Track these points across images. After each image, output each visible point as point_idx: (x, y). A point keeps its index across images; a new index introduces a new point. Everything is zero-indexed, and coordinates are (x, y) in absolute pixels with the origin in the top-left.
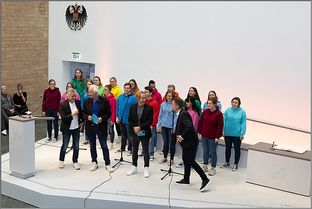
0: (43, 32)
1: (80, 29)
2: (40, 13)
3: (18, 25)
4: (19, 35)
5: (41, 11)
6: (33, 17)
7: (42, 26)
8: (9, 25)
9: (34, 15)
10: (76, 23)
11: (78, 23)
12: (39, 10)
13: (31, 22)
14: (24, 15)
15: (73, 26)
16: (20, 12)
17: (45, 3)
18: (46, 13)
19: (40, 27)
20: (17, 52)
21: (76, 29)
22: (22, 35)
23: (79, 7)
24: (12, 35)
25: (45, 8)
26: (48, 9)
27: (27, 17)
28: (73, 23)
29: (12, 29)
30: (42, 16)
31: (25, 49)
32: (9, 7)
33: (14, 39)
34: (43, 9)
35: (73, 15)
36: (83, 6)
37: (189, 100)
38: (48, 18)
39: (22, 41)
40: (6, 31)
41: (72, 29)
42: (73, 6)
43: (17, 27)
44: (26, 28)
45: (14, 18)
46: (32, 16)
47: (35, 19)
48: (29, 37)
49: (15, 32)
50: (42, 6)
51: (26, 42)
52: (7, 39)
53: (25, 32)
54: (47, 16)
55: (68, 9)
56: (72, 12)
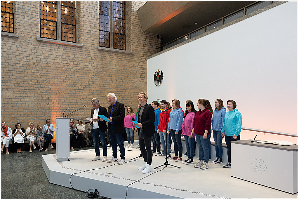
0: (143, 90)
1: (160, 84)
2: (141, 79)
4: (127, 91)
7: (142, 86)
8: (120, 84)
9: (137, 80)
10: (158, 82)
12: (141, 77)
13: (134, 84)
14: (130, 79)
16: (127, 78)
17: (144, 73)
18: (146, 79)
20: (125, 101)
21: (158, 85)
22: (129, 91)
23: (160, 71)
24: (122, 91)
25: (145, 76)
27: (132, 81)
29: (122, 87)
30: (143, 81)
31: (131, 99)
33: (123, 93)
35: (157, 77)
37: (190, 105)
39: (129, 94)
41: (156, 85)
42: (157, 72)
43: (125, 86)
44: (132, 87)
45: (123, 81)
46: (135, 80)
47: (137, 82)
49: (124, 89)
50: (143, 75)
51: (131, 95)
52: (119, 92)
53: (131, 89)
54: (146, 81)
55: (155, 74)
56: (157, 75)
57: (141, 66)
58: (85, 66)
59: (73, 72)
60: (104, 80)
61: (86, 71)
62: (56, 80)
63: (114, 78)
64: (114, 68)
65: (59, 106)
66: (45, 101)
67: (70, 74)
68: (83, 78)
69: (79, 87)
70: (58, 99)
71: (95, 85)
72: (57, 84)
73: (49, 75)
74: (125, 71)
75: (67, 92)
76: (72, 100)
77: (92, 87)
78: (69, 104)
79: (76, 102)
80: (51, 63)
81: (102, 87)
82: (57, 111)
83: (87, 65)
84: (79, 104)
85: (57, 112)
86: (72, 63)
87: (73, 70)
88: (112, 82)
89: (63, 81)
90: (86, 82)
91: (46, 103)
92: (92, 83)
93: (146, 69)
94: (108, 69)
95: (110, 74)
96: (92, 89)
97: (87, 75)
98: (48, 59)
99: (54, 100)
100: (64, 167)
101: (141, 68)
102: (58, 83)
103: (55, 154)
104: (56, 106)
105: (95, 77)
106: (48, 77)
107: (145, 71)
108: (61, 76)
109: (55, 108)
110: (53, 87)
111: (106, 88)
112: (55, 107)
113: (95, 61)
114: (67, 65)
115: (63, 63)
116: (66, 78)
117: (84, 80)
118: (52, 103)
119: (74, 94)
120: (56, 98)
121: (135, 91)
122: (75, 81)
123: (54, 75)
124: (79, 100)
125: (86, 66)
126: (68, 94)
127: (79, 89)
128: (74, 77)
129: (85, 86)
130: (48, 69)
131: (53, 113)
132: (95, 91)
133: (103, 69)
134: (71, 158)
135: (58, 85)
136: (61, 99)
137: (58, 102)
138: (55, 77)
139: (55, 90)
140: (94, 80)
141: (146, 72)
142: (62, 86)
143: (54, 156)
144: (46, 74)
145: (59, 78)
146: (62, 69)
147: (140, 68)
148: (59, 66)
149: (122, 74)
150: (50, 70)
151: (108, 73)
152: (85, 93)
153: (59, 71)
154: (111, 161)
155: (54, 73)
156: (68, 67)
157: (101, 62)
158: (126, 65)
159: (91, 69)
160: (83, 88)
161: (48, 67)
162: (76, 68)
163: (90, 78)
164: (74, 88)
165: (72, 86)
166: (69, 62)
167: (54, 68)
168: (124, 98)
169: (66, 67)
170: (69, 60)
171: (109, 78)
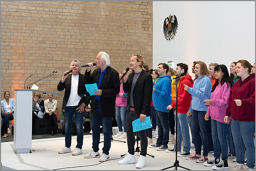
0: (147, 47)
1: (173, 38)
2: (143, 29)
3: (120, 39)
4: (120, 48)
5: (145, 27)
6: (136, 33)
7: (145, 41)
8: (110, 39)
9: (137, 31)
10: (170, 33)
11: (172, 32)
12: (143, 27)
13: (133, 37)
14: (126, 31)
15: (168, 37)
16: (122, 28)
17: (148, 21)
18: (150, 29)
19: (144, 42)
20: (118, 63)
21: (170, 39)
22: (124, 48)
23: (172, 17)
24: (114, 48)
25: (149, 25)
26: (152, 26)
27: (129, 33)
28: (168, 33)
29: (114, 42)
30: (146, 32)
32: (110, 24)
33: (116, 51)
34: (147, 26)
35: (168, 26)
36: (175, 16)
38: (152, 35)
39: (124, 53)
40: (107, 44)
41: (167, 39)
42: (168, 18)
43: (119, 41)
44: (128, 42)
45: (116, 33)
46: (134, 32)
47: (137, 34)
48: (131, 50)
49: (117, 45)
50: (146, 23)
51: (128, 55)
53: (127, 46)
54: (151, 32)
55: (165, 21)
56: (167, 23)
57: (143, 10)
58: (60, 12)
59: (42, 23)
60: (87, 33)
61: (61, 21)
62: (19, 34)
63: (102, 29)
64: (101, 14)
65: (22, 71)
66: (3, 65)
67: (38, 26)
68: (57, 30)
69: (50, 44)
70: (22, 61)
71: (74, 40)
72: (20, 40)
73: (9, 27)
74: (118, 18)
75: (34, 52)
76: (40, 63)
77: (69, 43)
78: (36, 68)
79: (46, 66)
80: (12, 10)
81: (84, 44)
82: (19, 78)
83: (63, 12)
84: (50, 68)
85: (20, 81)
86: (41, 9)
87: (42, 19)
88: (98, 35)
89: (29, 36)
90: (61, 36)
91: (5, 68)
92: (69, 37)
93: (151, 14)
94: (93, 16)
95: (96, 23)
96: (70, 46)
97: (62, 25)
98: (9, 5)
99: (16, 64)
100: (22, 161)
101: (143, 13)
102: (22, 38)
103: (12, 143)
104: (19, 71)
105: (74, 28)
106: (8, 30)
107: (149, 17)
108: (26, 28)
109: (17, 75)
110: (14, 44)
111: (89, 44)
112: (17, 73)
113: (74, 5)
114: (35, 12)
115: (30, 10)
116: (33, 32)
117: (58, 33)
118: (13, 67)
119: (43, 55)
120: (19, 61)
121: (134, 49)
122: (44, 36)
123: (17, 28)
124: (51, 63)
125: (61, 14)
126: (35, 55)
127: (50, 47)
128: (44, 29)
129: (59, 43)
130: (9, 20)
131: (14, 82)
132: (73, 50)
133: (85, 16)
134: (34, 149)
135: (22, 41)
136: (26, 61)
137: (21, 66)
138: (19, 31)
139: (17, 48)
140: (72, 33)
141: (151, 19)
142: (27, 42)
143: (11, 145)
144: (6, 27)
145: (24, 31)
146: (28, 18)
147: (141, 13)
148: (24, 14)
149: (113, 24)
150: (11, 21)
151: (94, 23)
152: (59, 53)
153: (23, 21)
154: (89, 156)
155: (16, 25)
156: (36, 15)
157: (82, 6)
158: (120, 9)
159: (68, 18)
160: (57, 45)
161: (9, 17)
162: (47, 16)
163: (66, 30)
164: (43, 45)
165: (41, 42)
166: (38, 9)
167: (16, 18)
168: (117, 60)
169: (33, 15)
170: (38, 5)
171: (94, 29)
